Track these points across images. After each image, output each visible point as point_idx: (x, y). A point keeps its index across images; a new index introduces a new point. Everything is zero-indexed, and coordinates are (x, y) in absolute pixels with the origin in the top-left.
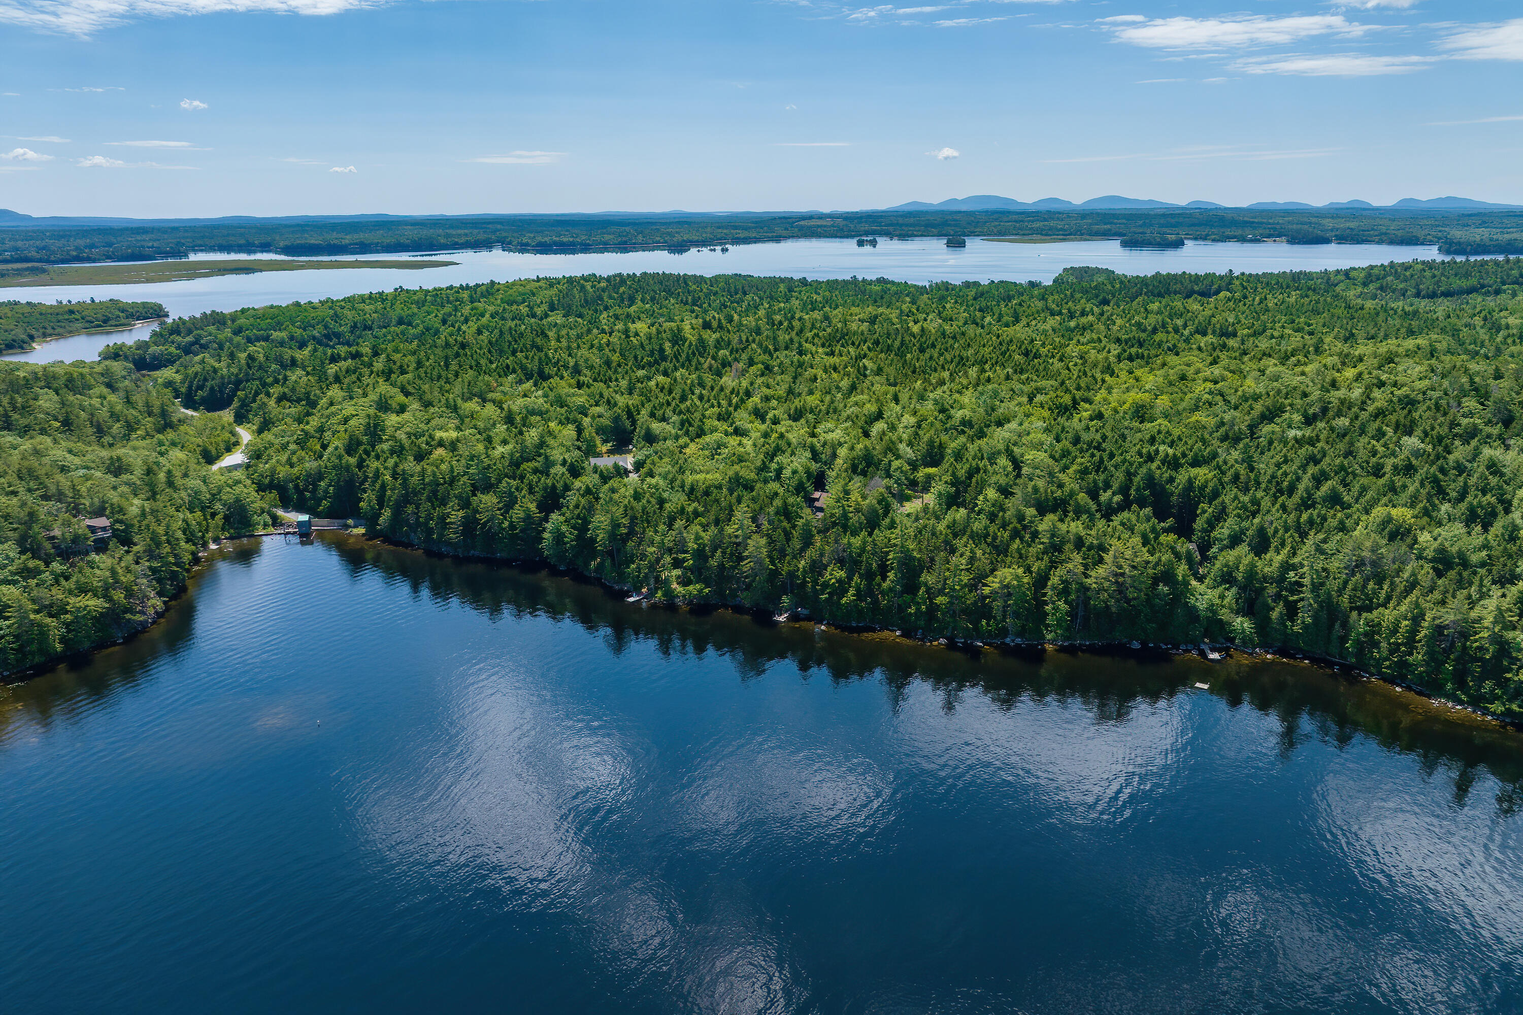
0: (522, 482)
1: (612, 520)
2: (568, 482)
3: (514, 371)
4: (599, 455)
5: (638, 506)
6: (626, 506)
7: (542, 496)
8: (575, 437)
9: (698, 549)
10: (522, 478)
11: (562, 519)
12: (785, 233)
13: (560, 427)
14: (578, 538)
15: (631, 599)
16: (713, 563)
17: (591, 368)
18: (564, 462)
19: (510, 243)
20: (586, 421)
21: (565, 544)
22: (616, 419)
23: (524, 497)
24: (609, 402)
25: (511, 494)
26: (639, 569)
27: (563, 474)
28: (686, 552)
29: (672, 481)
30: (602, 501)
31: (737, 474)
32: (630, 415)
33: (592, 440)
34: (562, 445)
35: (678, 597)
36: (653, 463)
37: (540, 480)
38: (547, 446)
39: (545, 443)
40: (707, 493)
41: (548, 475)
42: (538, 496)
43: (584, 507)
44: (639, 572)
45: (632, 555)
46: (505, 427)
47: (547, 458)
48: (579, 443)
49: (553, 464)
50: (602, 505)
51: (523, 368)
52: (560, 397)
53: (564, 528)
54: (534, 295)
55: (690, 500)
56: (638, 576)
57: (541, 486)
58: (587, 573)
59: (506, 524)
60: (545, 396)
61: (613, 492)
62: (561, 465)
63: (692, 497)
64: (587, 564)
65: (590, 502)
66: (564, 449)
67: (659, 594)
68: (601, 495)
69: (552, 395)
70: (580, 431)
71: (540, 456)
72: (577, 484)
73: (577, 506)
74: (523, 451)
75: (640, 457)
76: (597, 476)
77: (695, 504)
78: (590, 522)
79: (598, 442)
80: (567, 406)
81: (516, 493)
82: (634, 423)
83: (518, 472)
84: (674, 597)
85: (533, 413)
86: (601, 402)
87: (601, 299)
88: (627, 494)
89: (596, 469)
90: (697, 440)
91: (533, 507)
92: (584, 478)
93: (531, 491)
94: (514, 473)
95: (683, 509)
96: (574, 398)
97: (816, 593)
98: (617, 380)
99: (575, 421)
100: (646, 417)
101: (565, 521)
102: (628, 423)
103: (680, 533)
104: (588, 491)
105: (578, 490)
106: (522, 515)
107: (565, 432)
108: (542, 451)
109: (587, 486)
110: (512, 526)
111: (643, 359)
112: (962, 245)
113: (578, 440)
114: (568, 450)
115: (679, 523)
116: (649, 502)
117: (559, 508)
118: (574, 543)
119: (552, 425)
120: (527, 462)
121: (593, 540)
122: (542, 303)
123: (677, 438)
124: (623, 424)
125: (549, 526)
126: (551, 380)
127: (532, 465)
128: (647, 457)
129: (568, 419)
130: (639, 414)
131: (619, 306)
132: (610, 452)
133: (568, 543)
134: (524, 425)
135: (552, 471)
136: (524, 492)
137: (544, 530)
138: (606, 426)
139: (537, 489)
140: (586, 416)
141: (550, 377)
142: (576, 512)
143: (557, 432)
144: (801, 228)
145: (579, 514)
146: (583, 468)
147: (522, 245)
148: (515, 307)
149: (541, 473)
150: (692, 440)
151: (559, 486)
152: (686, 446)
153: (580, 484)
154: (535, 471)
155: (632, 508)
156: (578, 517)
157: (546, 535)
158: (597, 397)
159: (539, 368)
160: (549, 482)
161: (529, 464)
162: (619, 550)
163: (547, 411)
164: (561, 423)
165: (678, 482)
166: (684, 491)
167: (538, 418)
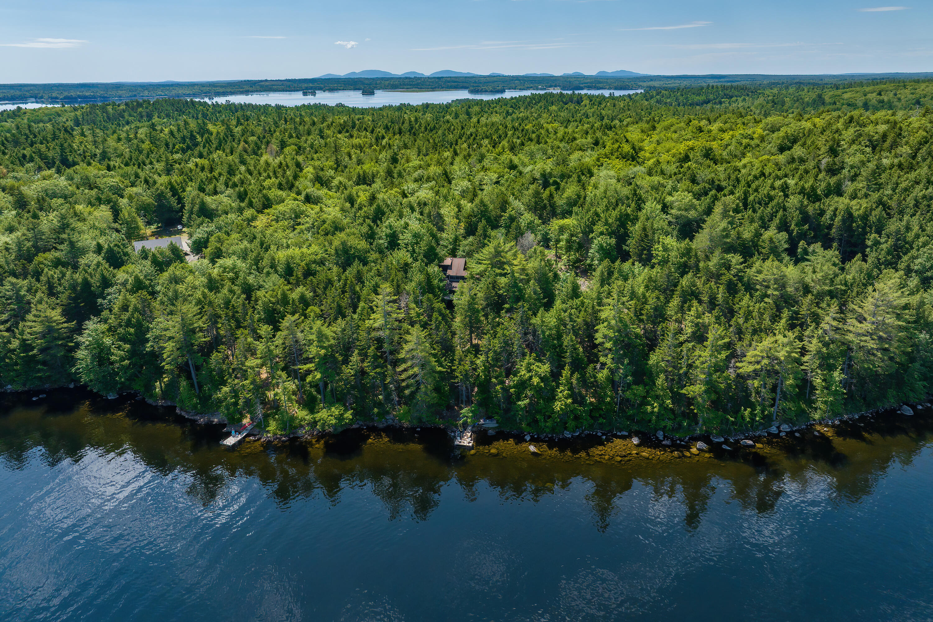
0: (38, 280)
1: (183, 325)
2: (106, 273)
3: (32, 160)
4: (143, 238)
5: (218, 299)
6: (199, 302)
7: (69, 298)
8: (111, 218)
9: (325, 355)
10: (37, 274)
11: (103, 327)
12: (251, 89)
13: (89, 208)
14: (132, 354)
15: (230, 441)
16: (348, 371)
17: (120, 155)
18: (99, 249)
19: (42, 97)
20: (123, 202)
21: (112, 363)
22: (160, 197)
23: (40, 302)
24: (146, 182)
25: (19, 299)
26: (235, 393)
27: (98, 264)
28: (308, 360)
29: (257, 260)
30: (160, 297)
31: (344, 243)
32: (174, 191)
33: (134, 221)
34: (94, 227)
35: (302, 426)
36: (220, 240)
37: (64, 275)
38: (73, 229)
39: (68, 225)
40: (309, 273)
41: (75, 267)
42: (64, 298)
43: (136, 309)
44: (236, 396)
45: (221, 373)
46: (14, 212)
47: (72, 244)
48: (116, 225)
49: (83, 251)
50: (162, 303)
51: (43, 157)
52: (87, 178)
53: (107, 341)
54: (59, 115)
55: (289, 283)
56: (236, 404)
57: (66, 284)
58: (150, 401)
59: (15, 344)
60: (71, 178)
61: (177, 283)
62: (94, 252)
63: (292, 279)
64: (149, 387)
65: (144, 301)
66: (97, 232)
67: (273, 426)
68: (158, 288)
69: (77, 178)
70: (116, 212)
71: (62, 243)
72: (121, 275)
73: (125, 308)
74: (36, 239)
75: (199, 234)
76: (148, 263)
77: (300, 289)
78: (148, 330)
79: (141, 223)
80: (96, 187)
81: (29, 297)
82: (180, 200)
83: (31, 267)
84: (295, 428)
85: (54, 195)
86: (138, 182)
87: (123, 117)
88: (197, 283)
89: (144, 254)
90: (266, 211)
91: (56, 315)
92: (130, 267)
93: (51, 292)
94: (24, 268)
95: (285, 296)
96: (105, 179)
97: (510, 400)
98: (151, 163)
99: (109, 201)
100: (195, 193)
101: (109, 330)
102: (173, 202)
103: (293, 333)
104: (138, 286)
105: (124, 284)
106: (38, 328)
107: (97, 213)
108: (64, 236)
109: (137, 279)
110: (26, 346)
111: (174, 145)
112: (372, 93)
113: (115, 221)
114: (103, 233)
115: (288, 321)
116: (231, 291)
117: (97, 311)
118: (127, 362)
119: (80, 208)
120: (44, 252)
121: (156, 356)
122: (67, 120)
123: (240, 210)
124: (169, 202)
125: (84, 339)
126: (77, 167)
127: (51, 255)
128: (210, 234)
129: (99, 200)
130: (184, 191)
131: (139, 121)
132: (157, 234)
133: (116, 362)
134: (41, 209)
135: (83, 261)
136: (39, 295)
137: (78, 345)
138: (148, 205)
139: (60, 289)
140: (122, 197)
141: (75, 164)
142: (125, 316)
143: (86, 214)
144: (261, 86)
145: (129, 320)
146: (126, 254)
147: (52, 98)
148: (41, 125)
149: (65, 265)
150: (260, 212)
151: (95, 281)
152: (254, 218)
153: (126, 276)
154: (57, 263)
155: (211, 303)
156: (129, 323)
157: (81, 354)
158: (133, 178)
159: (62, 155)
160: (79, 277)
161: (47, 255)
162: (198, 368)
163: (73, 194)
164: (90, 203)
165: (266, 262)
166: (276, 272)
167: (61, 201)
